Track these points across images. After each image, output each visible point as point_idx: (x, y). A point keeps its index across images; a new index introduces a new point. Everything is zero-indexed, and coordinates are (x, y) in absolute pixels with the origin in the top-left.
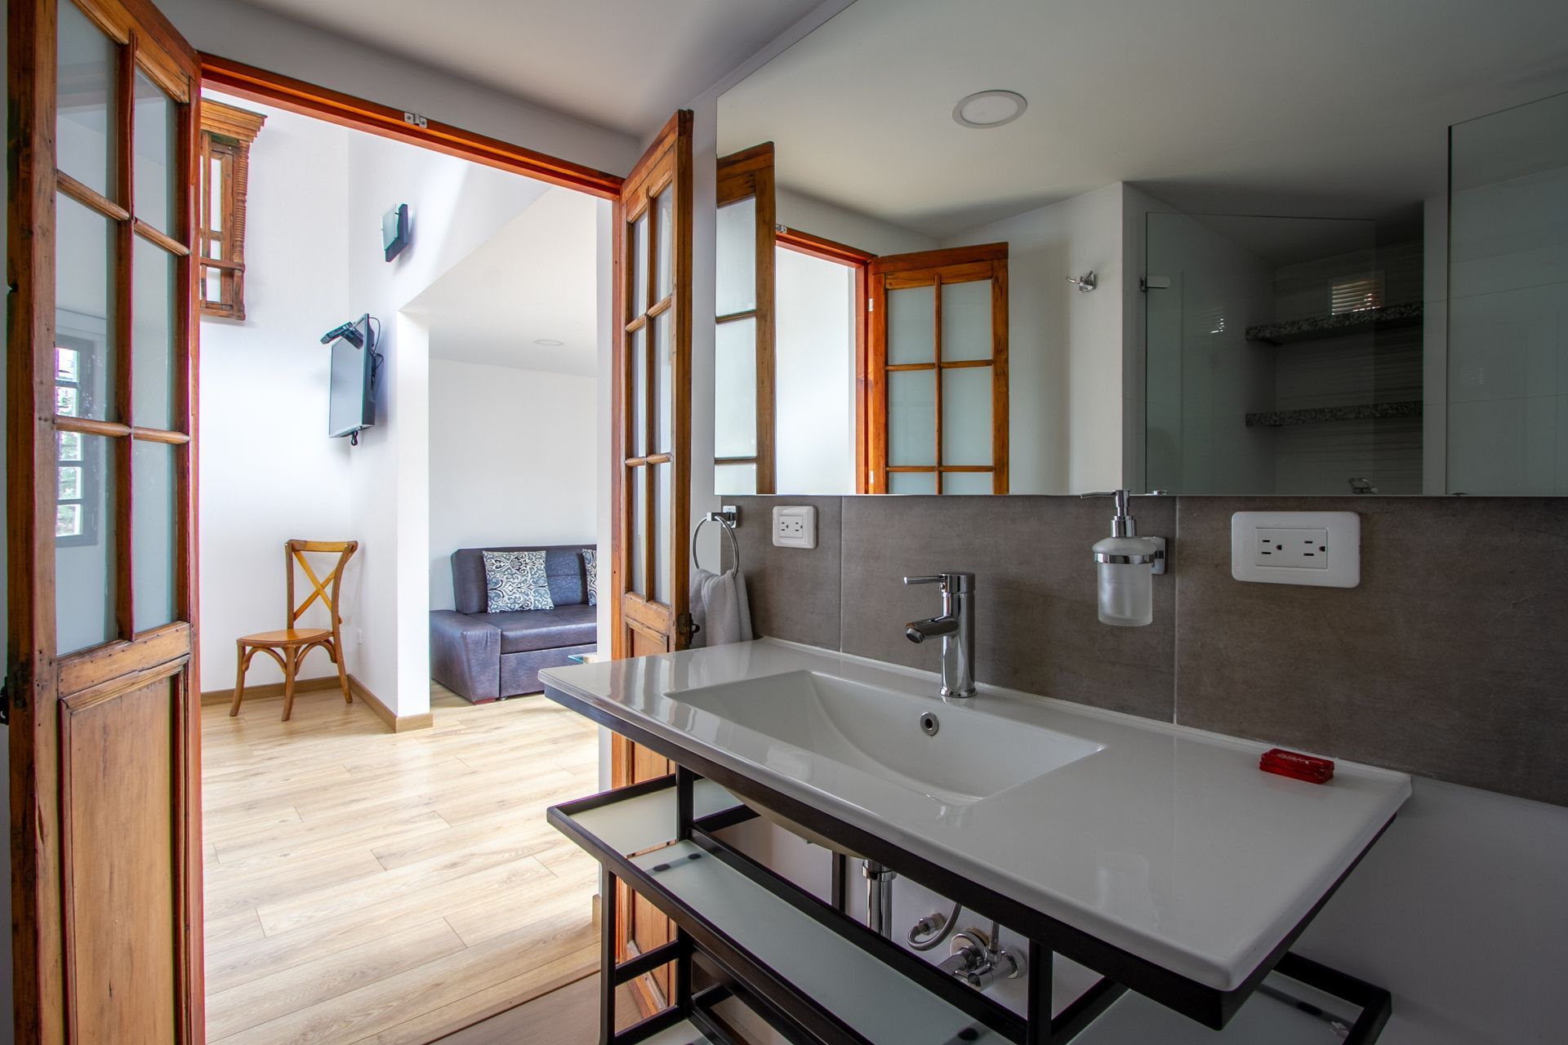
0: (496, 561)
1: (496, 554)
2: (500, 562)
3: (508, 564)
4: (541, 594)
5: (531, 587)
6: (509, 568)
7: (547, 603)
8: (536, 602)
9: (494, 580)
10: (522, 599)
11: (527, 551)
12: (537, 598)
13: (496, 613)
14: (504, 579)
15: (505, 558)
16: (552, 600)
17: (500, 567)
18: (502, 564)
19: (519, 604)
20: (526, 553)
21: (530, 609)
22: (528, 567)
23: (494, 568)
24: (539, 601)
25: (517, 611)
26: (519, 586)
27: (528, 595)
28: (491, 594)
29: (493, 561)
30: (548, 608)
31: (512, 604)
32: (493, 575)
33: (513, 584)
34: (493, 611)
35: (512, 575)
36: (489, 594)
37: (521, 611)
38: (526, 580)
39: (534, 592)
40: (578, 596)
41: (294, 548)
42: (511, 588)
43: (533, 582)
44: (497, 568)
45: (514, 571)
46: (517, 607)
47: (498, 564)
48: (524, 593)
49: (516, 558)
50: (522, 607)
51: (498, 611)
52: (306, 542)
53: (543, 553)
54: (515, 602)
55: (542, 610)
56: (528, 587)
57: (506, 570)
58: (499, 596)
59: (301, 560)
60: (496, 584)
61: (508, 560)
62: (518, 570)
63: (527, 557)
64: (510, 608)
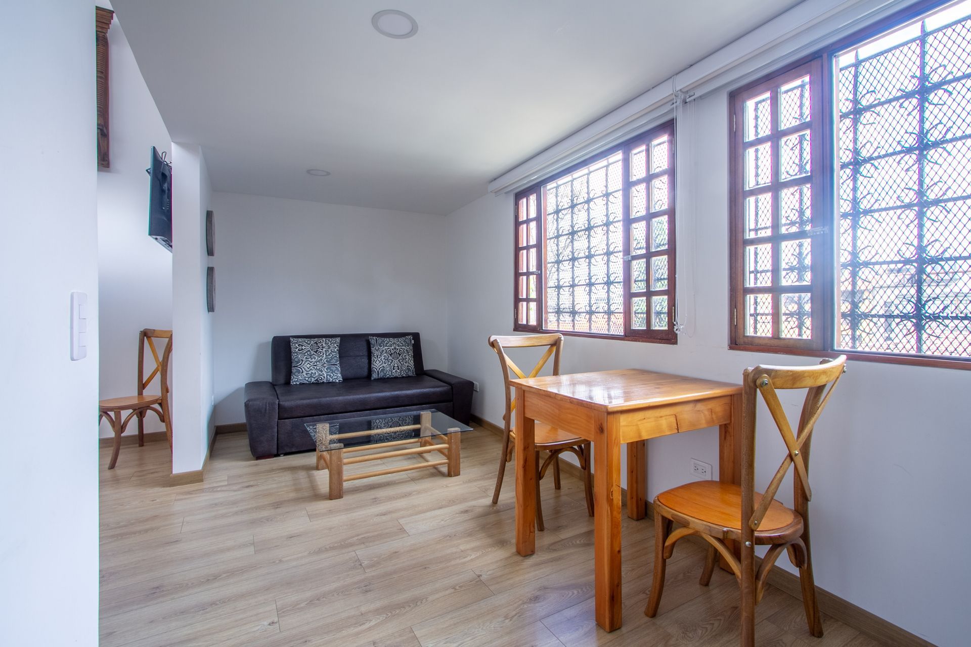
0: (299, 345)
1: (300, 340)
2: (302, 346)
3: (308, 348)
4: (332, 370)
5: (325, 365)
6: (309, 351)
7: (337, 377)
8: (328, 377)
9: (296, 360)
10: (317, 374)
11: (324, 338)
12: (329, 374)
13: (296, 384)
14: (304, 359)
15: (307, 343)
16: (342, 375)
17: (302, 349)
18: (303, 347)
19: (314, 378)
20: (324, 339)
21: (323, 382)
22: (324, 350)
23: (297, 350)
24: (330, 376)
25: (313, 383)
26: (315, 364)
27: (322, 371)
28: (294, 370)
29: (297, 345)
30: (337, 381)
31: (309, 378)
32: (296, 356)
33: (311, 362)
34: (294, 383)
35: (311, 356)
36: (293, 371)
37: (316, 383)
38: (321, 360)
39: (327, 369)
40: (365, 373)
41: (146, 334)
42: (308, 366)
43: (327, 361)
44: (299, 350)
45: (312, 352)
46: (313, 380)
47: (300, 348)
48: (318, 370)
49: (316, 343)
50: (317, 380)
51: (298, 383)
52: (154, 330)
53: (338, 340)
54: (311, 377)
55: (332, 383)
56: (323, 365)
57: (307, 352)
58: (299, 372)
59: (151, 344)
60: (298, 362)
61: (309, 344)
62: (316, 352)
63: (324, 342)
64: (307, 381)
